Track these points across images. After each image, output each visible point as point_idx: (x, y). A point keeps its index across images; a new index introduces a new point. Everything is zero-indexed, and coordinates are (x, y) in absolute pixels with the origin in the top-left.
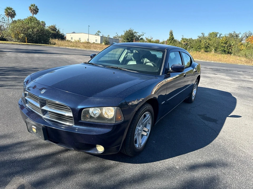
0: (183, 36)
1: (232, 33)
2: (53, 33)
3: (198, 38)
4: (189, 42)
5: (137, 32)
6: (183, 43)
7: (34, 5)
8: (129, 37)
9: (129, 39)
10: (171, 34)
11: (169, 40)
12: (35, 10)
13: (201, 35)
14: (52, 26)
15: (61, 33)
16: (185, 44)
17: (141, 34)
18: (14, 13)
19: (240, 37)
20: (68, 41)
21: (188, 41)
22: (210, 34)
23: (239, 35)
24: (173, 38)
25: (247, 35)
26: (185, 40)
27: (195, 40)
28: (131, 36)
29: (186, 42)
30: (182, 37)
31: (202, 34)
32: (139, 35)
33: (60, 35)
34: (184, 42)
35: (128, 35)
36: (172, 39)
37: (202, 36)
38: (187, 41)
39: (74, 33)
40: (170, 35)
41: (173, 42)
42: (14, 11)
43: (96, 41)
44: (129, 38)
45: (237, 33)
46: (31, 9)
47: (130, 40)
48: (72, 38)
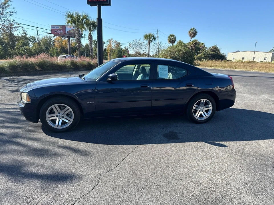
2: (212, 54)
7: (194, 29)
12: (194, 34)
14: (213, 47)
15: (221, 53)
18: (175, 39)
20: (228, 61)
33: (220, 55)
39: (238, 51)
42: (175, 37)
43: (265, 59)
46: (190, 33)
48: (233, 58)
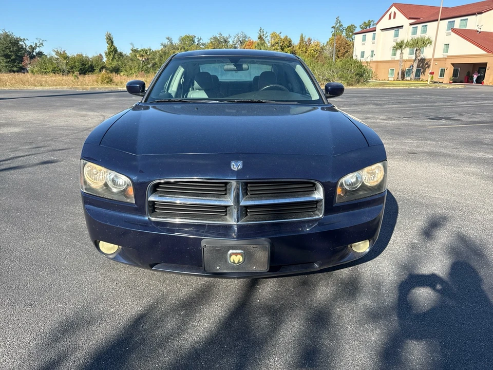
0: (132, 44)
1: (218, 36)
3: (162, 47)
4: (150, 57)
5: (24, 39)
6: (140, 59)
8: (8, 50)
9: (11, 56)
10: (110, 40)
11: (109, 53)
13: (166, 42)
16: (143, 61)
17: (36, 44)
19: (231, 43)
21: (148, 54)
22: (182, 39)
23: (229, 40)
24: (115, 50)
25: (241, 40)
26: (142, 53)
27: (159, 51)
28: (15, 48)
29: (145, 57)
30: (131, 47)
31: (168, 39)
32: (31, 46)
34: (141, 57)
35: (5, 46)
36: (113, 51)
37: (169, 43)
38: (146, 53)
40: (108, 43)
41: (119, 58)
44: (10, 52)
45: (225, 35)
47: (13, 57)
